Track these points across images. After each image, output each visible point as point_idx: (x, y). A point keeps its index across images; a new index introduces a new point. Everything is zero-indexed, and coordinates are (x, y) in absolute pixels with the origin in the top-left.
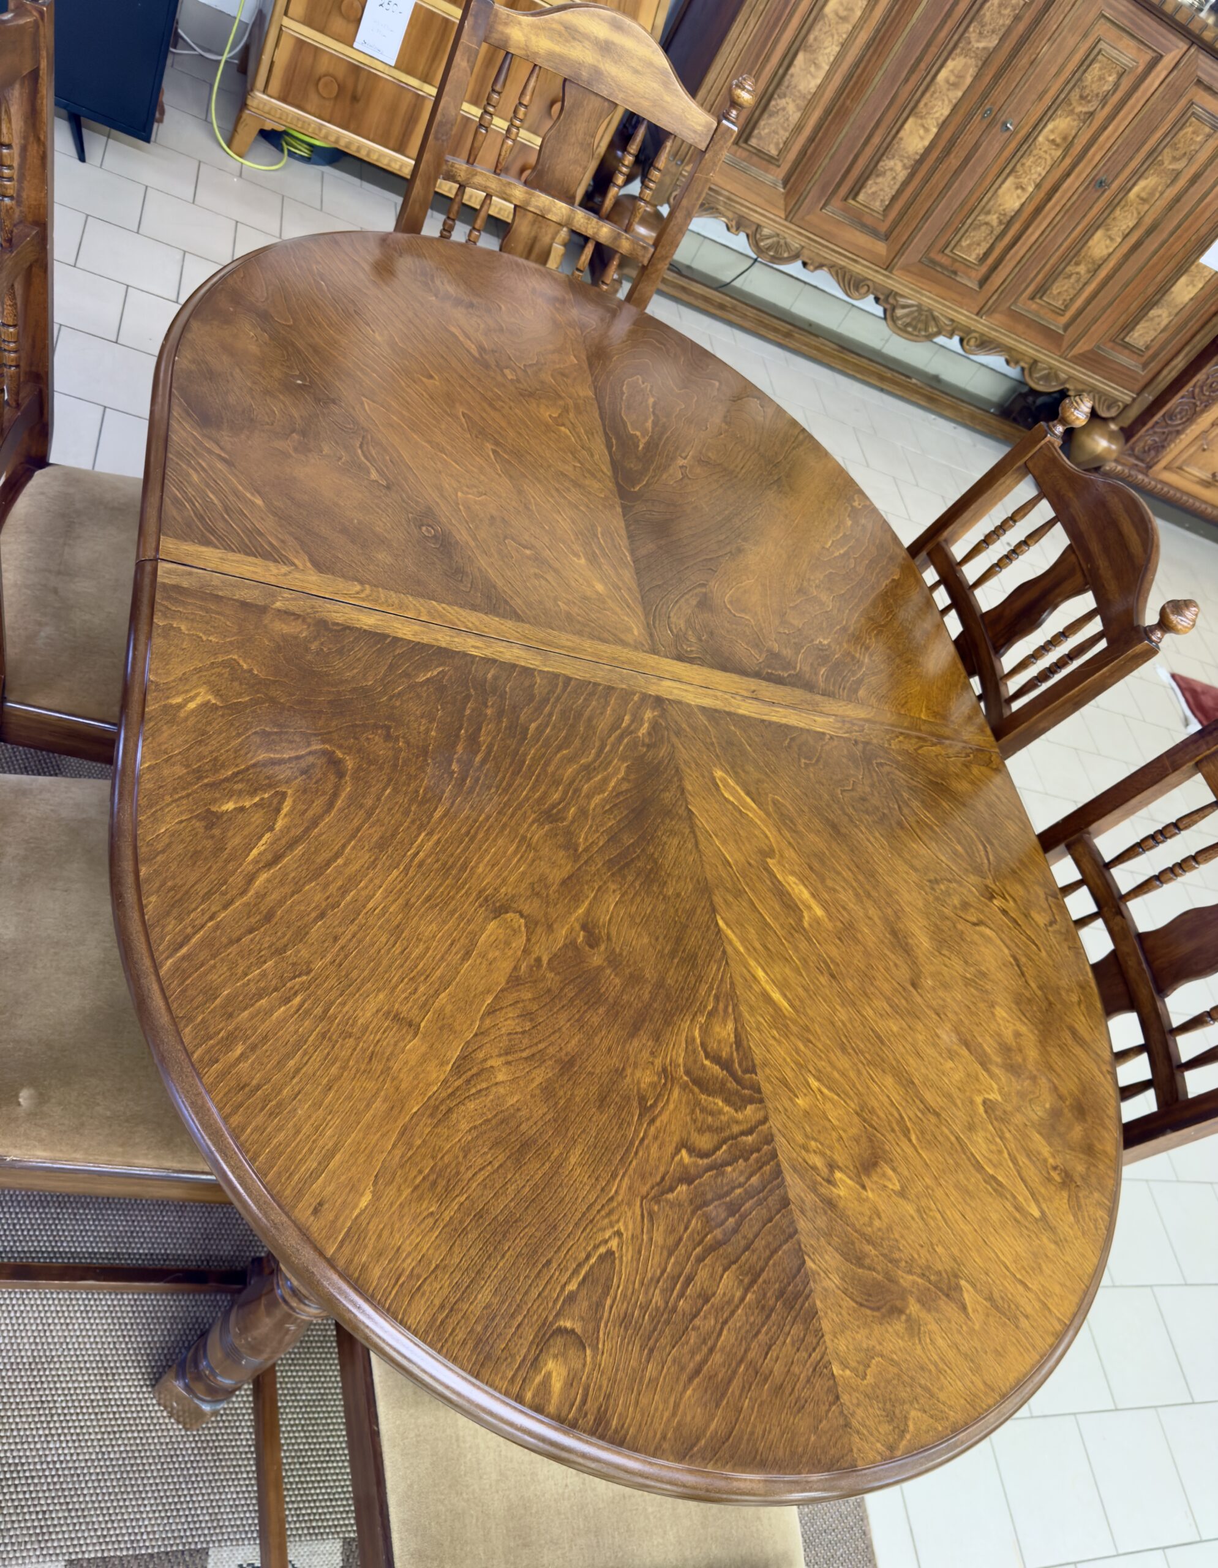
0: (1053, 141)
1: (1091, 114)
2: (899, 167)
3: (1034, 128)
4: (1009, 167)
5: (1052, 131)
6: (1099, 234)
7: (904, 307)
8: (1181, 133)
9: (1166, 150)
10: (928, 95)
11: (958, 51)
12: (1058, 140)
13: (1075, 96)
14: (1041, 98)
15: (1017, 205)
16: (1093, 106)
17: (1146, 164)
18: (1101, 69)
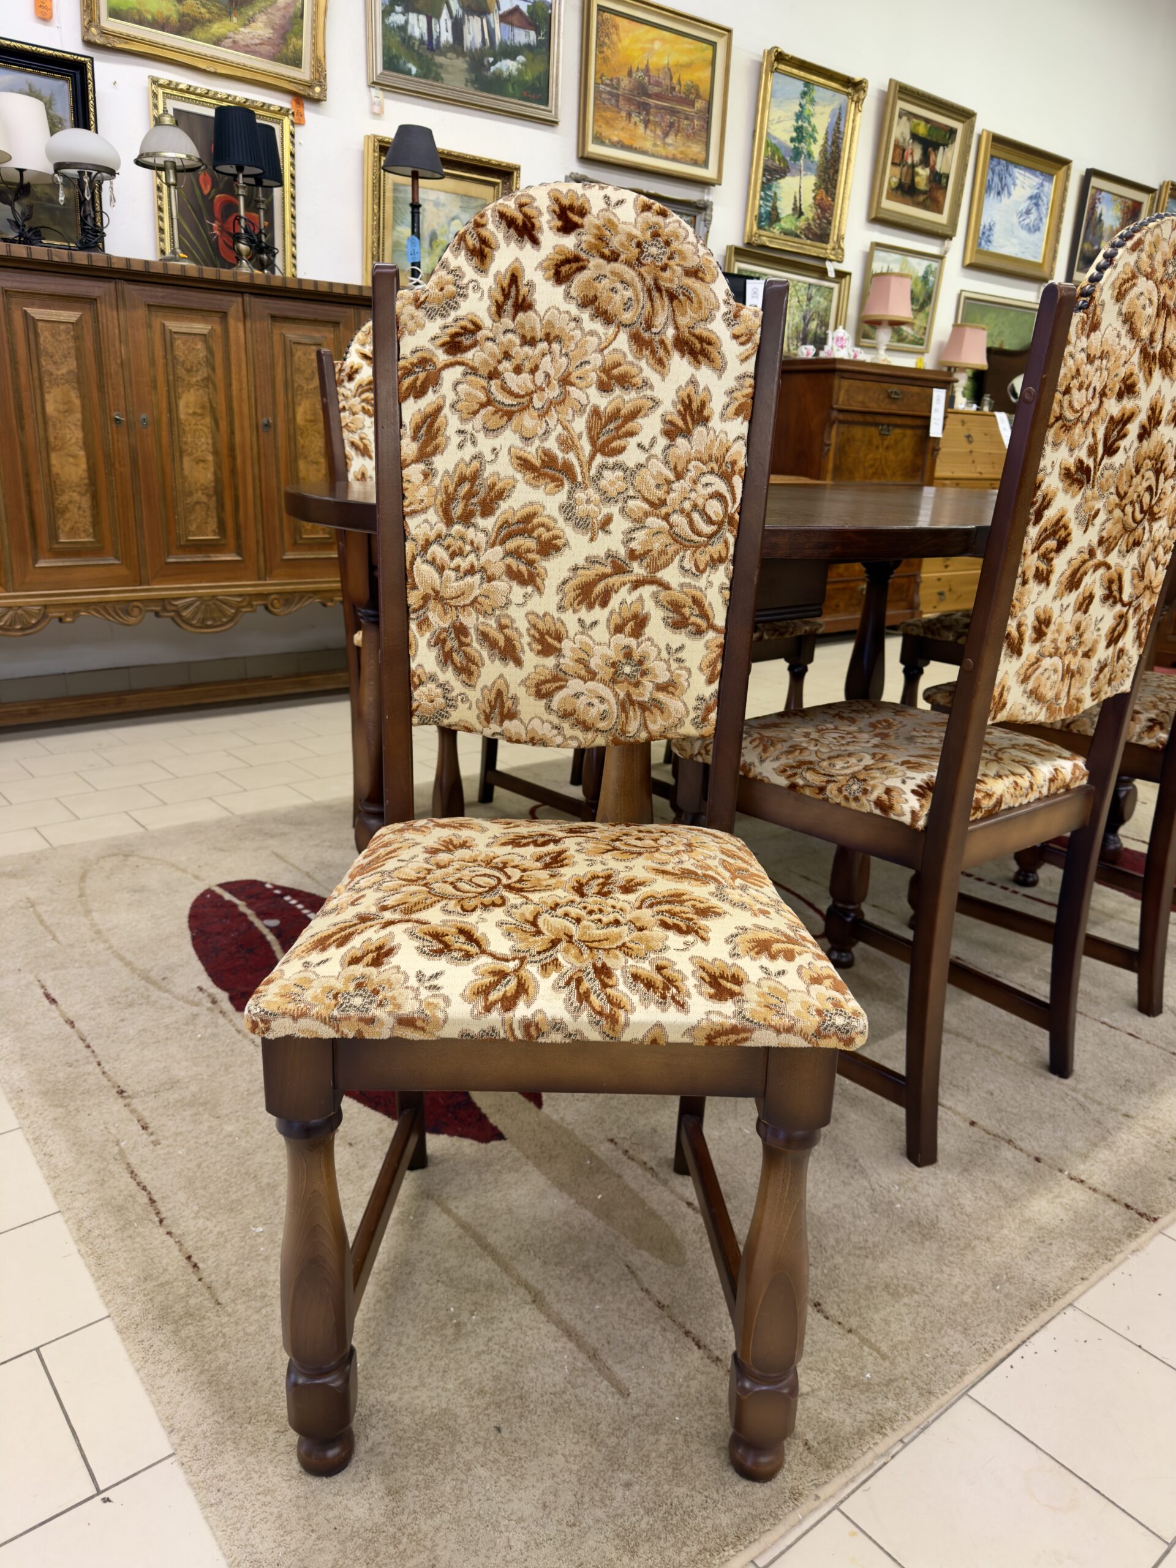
0: (194, 414)
1: (208, 379)
2: (76, 497)
3: (170, 411)
4: (177, 451)
5: (187, 407)
6: (302, 465)
7: (187, 607)
8: (296, 358)
9: (296, 377)
10: (51, 429)
11: (47, 384)
12: (199, 411)
13: (181, 371)
14: (155, 387)
15: (210, 476)
16: (203, 372)
17: (290, 395)
18: (185, 343)
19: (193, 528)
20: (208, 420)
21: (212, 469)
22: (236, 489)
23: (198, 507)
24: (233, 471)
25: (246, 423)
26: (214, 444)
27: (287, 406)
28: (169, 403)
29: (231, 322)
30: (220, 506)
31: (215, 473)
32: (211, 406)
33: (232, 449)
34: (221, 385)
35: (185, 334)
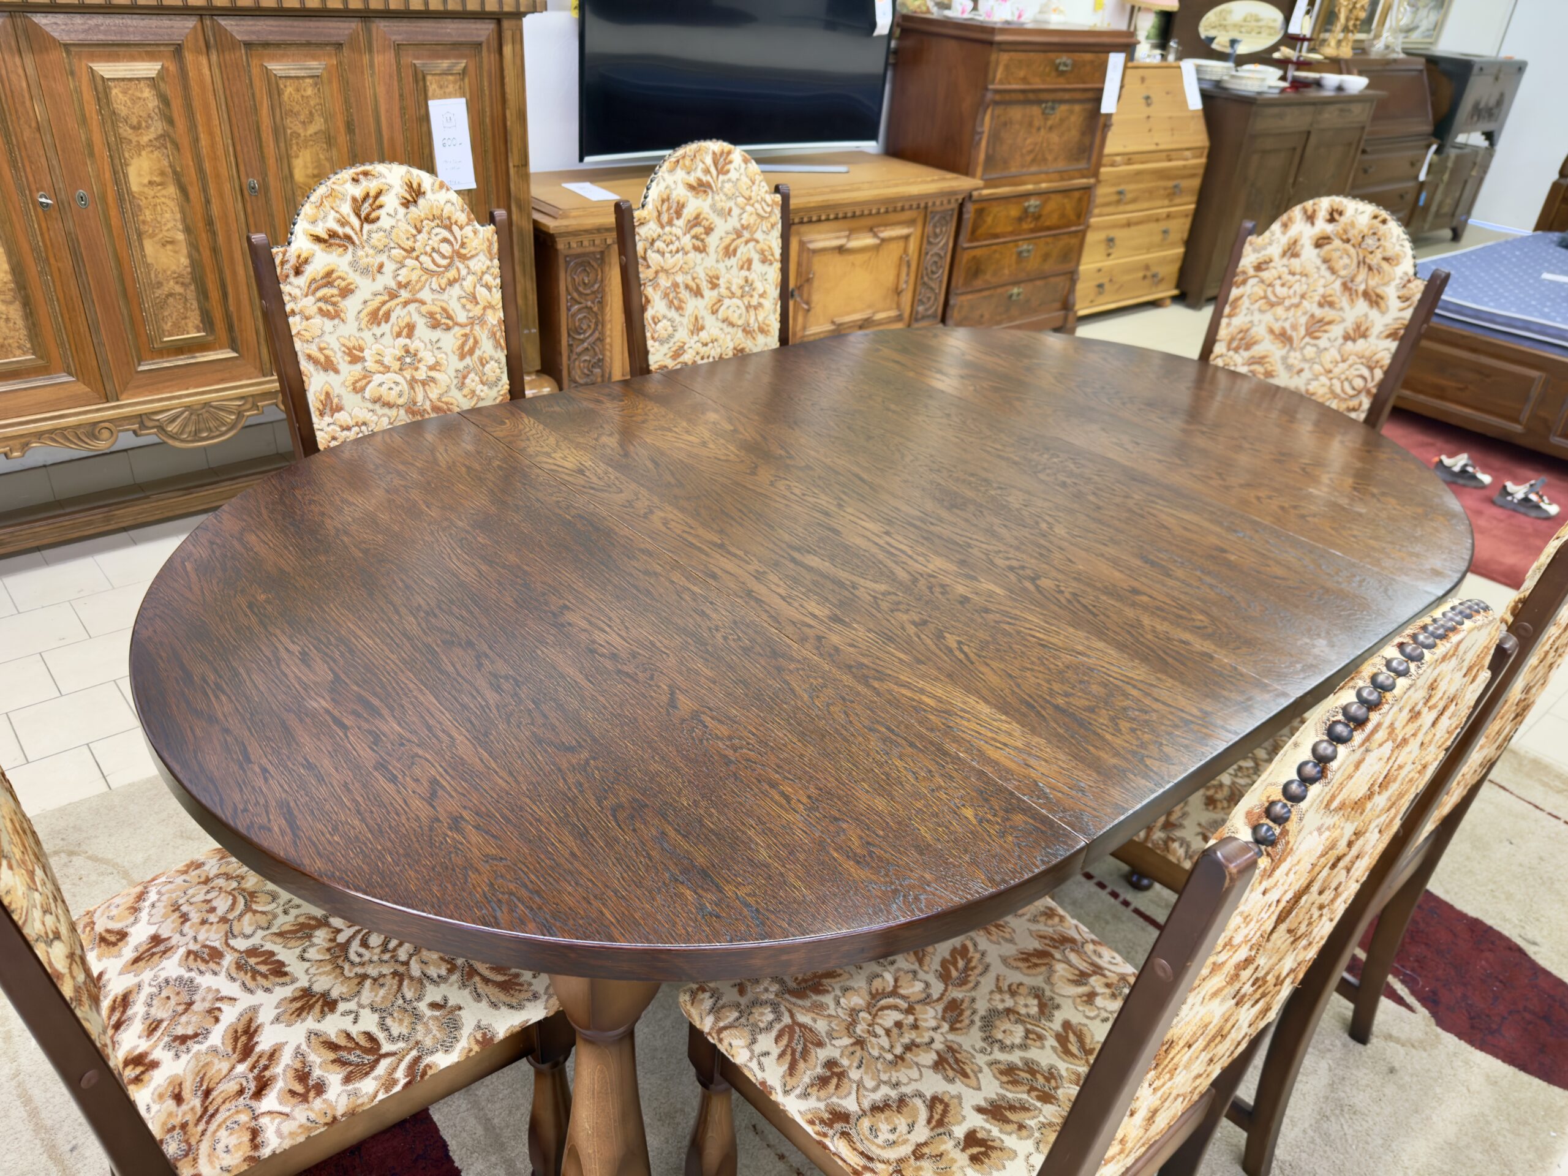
0: (151, 183)
1: (165, 136)
3: (117, 182)
4: (134, 234)
5: (140, 175)
7: (173, 420)
8: (286, 97)
9: (288, 121)
12: (157, 179)
13: (125, 131)
14: (92, 154)
15: (184, 261)
16: (157, 127)
17: (282, 145)
18: (125, 92)
19: (168, 326)
20: (172, 190)
21: (185, 251)
22: (221, 272)
23: (171, 300)
24: (215, 250)
25: (227, 187)
26: (184, 219)
27: (279, 159)
28: (115, 173)
29: (189, 57)
30: (203, 294)
31: (190, 256)
32: (175, 172)
33: (210, 223)
34: (185, 142)
35: (123, 79)
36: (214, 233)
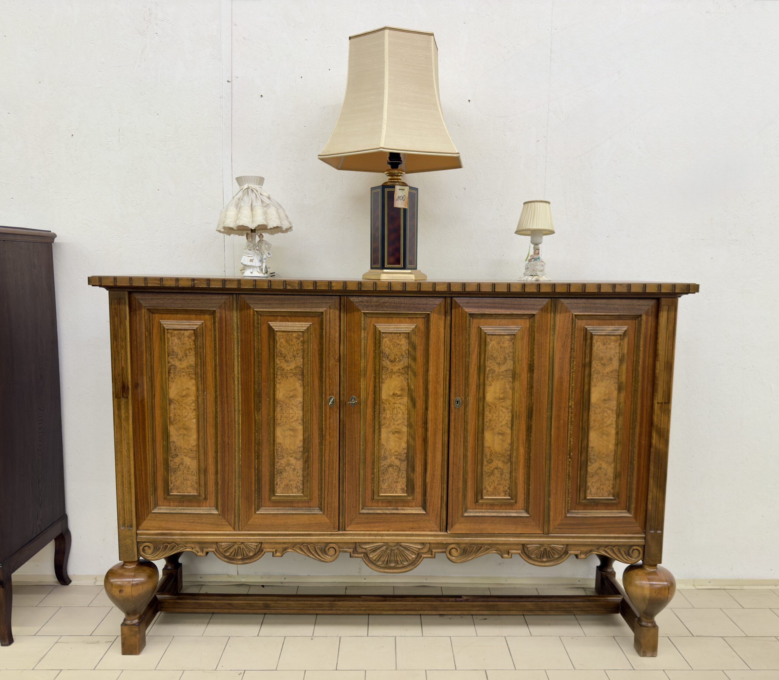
0: (395, 395)
1: (408, 367)
3: (375, 393)
5: (389, 389)
6: (488, 436)
7: (374, 551)
8: (489, 347)
9: (488, 363)
10: (278, 411)
11: (279, 377)
12: (399, 393)
13: (386, 363)
15: (404, 445)
16: (405, 361)
17: (482, 378)
18: (391, 341)
19: (384, 486)
20: (405, 399)
21: (405, 439)
22: (426, 455)
23: (390, 469)
25: (441, 401)
26: (409, 419)
27: (478, 386)
28: (375, 387)
29: (433, 321)
30: (411, 467)
31: (408, 442)
32: (409, 389)
33: (425, 422)
34: (420, 372)
35: (391, 333)
36: (426, 430)
